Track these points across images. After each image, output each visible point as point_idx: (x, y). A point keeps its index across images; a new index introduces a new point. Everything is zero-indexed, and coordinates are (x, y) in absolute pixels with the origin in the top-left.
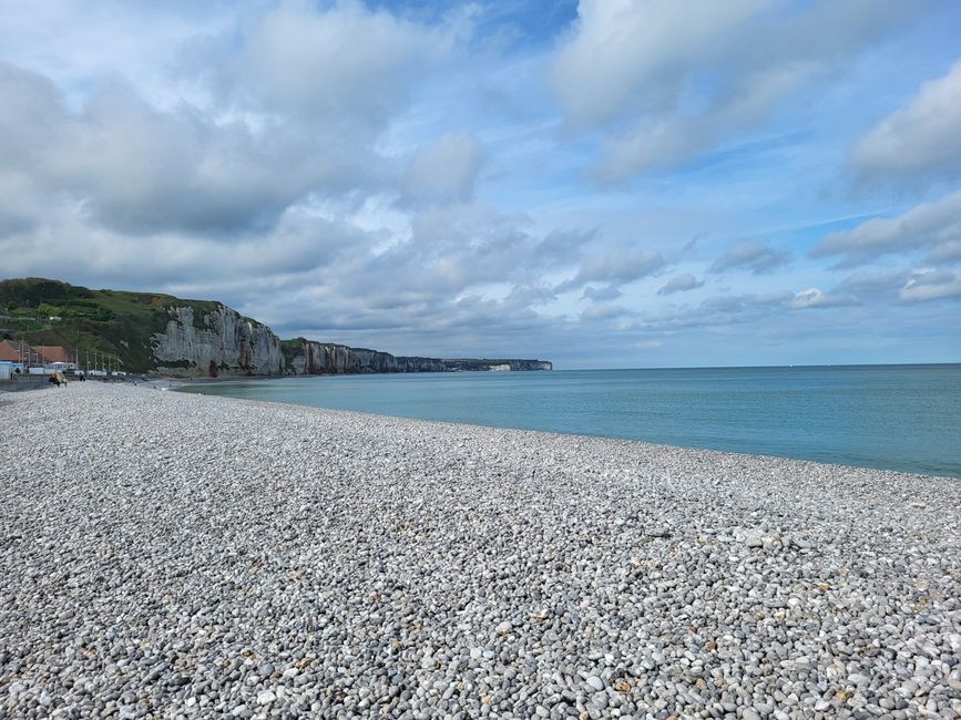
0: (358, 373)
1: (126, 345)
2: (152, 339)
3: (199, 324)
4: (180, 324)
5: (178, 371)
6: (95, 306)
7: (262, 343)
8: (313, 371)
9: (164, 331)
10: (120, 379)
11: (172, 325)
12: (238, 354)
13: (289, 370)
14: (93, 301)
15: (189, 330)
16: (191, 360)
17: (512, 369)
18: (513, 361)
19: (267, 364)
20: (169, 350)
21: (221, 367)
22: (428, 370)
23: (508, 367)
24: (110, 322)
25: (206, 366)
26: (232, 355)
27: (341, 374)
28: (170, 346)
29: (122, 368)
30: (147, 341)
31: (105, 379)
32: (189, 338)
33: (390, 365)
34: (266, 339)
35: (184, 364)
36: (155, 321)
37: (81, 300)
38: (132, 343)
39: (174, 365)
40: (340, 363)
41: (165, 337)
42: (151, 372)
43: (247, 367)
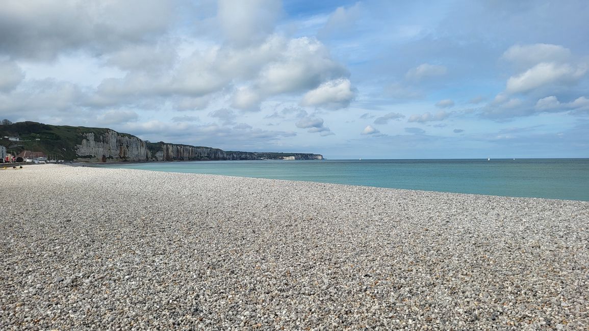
0: (200, 160)
1: (65, 150)
2: (75, 147)
3: (97, 140)
4: (88, 140)
5: (87, 159)
6: (53, 134)
7: (134, 146)
8: (168, 159)
9: (80, 144)
10: (61, 163)
11: (84, 141)
12: (118, 152)
13: (154, 159)
14: (52, 132)
15: (92, 143)
16: (93, 155)
17: (296, 159)
18: (297, 154)
19: (137, 156)
20: (83, 151)
21: (108, 158)
22: (246, 159)
23: (293, 158)
24: (59, 141)
25: (100, 157)
26: (115, 152)
27: (187, 160)
28: (83, 149)
29: (63, 159)
30: (73, 148)
31: (55, 163)
32: (92, 146)
33: (221, 156)
34: (136, 144)
35: (90, 157)
36: (76, 139)
37: (47, 131)
38: (67, 149)
39: (85, 157)
40: (186, 155)
41: (81, 146)
42: (75, 160)
43: (124, 157)
